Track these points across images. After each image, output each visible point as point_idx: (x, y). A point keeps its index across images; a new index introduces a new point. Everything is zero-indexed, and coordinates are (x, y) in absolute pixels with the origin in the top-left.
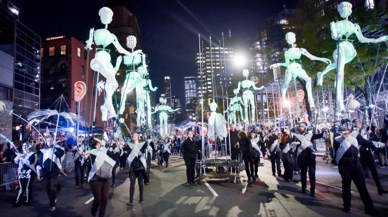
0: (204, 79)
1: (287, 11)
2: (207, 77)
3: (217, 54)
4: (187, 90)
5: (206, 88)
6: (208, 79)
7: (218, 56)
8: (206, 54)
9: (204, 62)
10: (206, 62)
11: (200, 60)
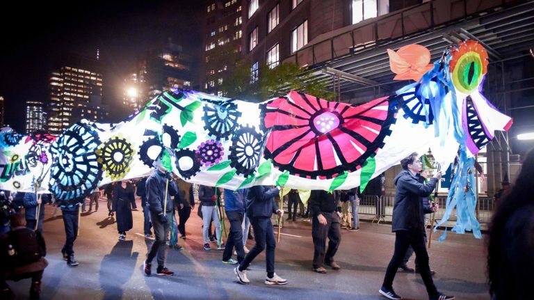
0: (59, 108)
1: (171, 45)
2: (64, 106)
3: (81, 79)
4: (29, 119)
5: (61, 120)
6: (65, 109)
7: (82, 81)
8: (64, 76)
9: (62, 85)
10: (65, 86)
11: (56, 81)
